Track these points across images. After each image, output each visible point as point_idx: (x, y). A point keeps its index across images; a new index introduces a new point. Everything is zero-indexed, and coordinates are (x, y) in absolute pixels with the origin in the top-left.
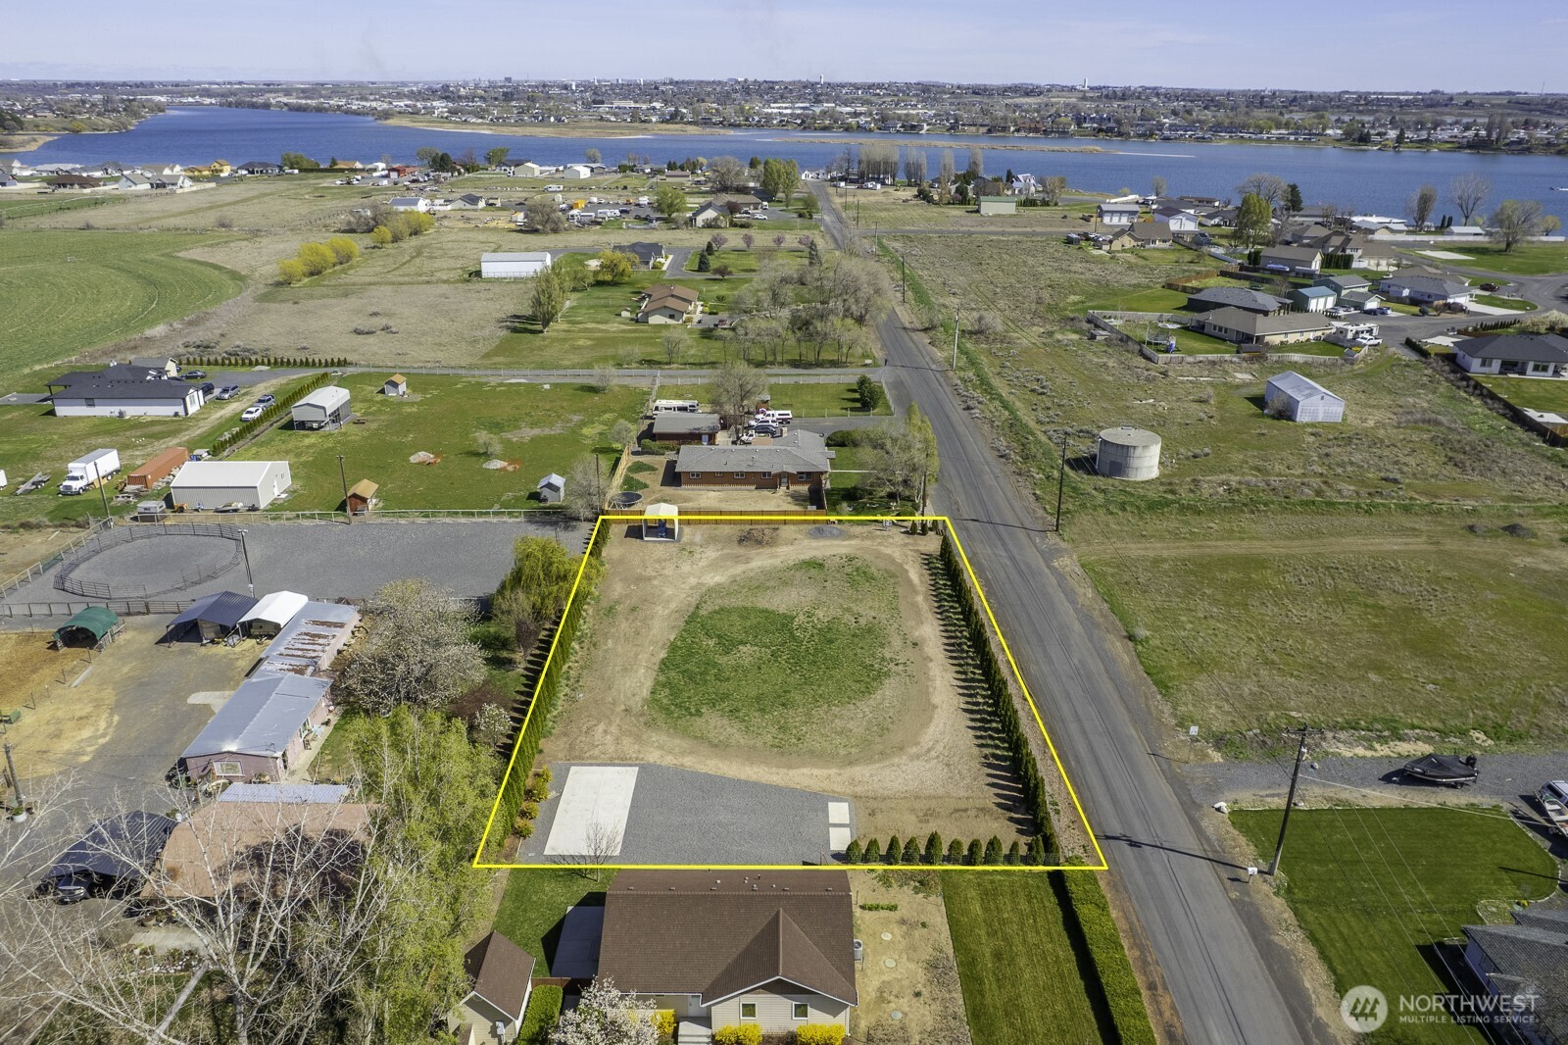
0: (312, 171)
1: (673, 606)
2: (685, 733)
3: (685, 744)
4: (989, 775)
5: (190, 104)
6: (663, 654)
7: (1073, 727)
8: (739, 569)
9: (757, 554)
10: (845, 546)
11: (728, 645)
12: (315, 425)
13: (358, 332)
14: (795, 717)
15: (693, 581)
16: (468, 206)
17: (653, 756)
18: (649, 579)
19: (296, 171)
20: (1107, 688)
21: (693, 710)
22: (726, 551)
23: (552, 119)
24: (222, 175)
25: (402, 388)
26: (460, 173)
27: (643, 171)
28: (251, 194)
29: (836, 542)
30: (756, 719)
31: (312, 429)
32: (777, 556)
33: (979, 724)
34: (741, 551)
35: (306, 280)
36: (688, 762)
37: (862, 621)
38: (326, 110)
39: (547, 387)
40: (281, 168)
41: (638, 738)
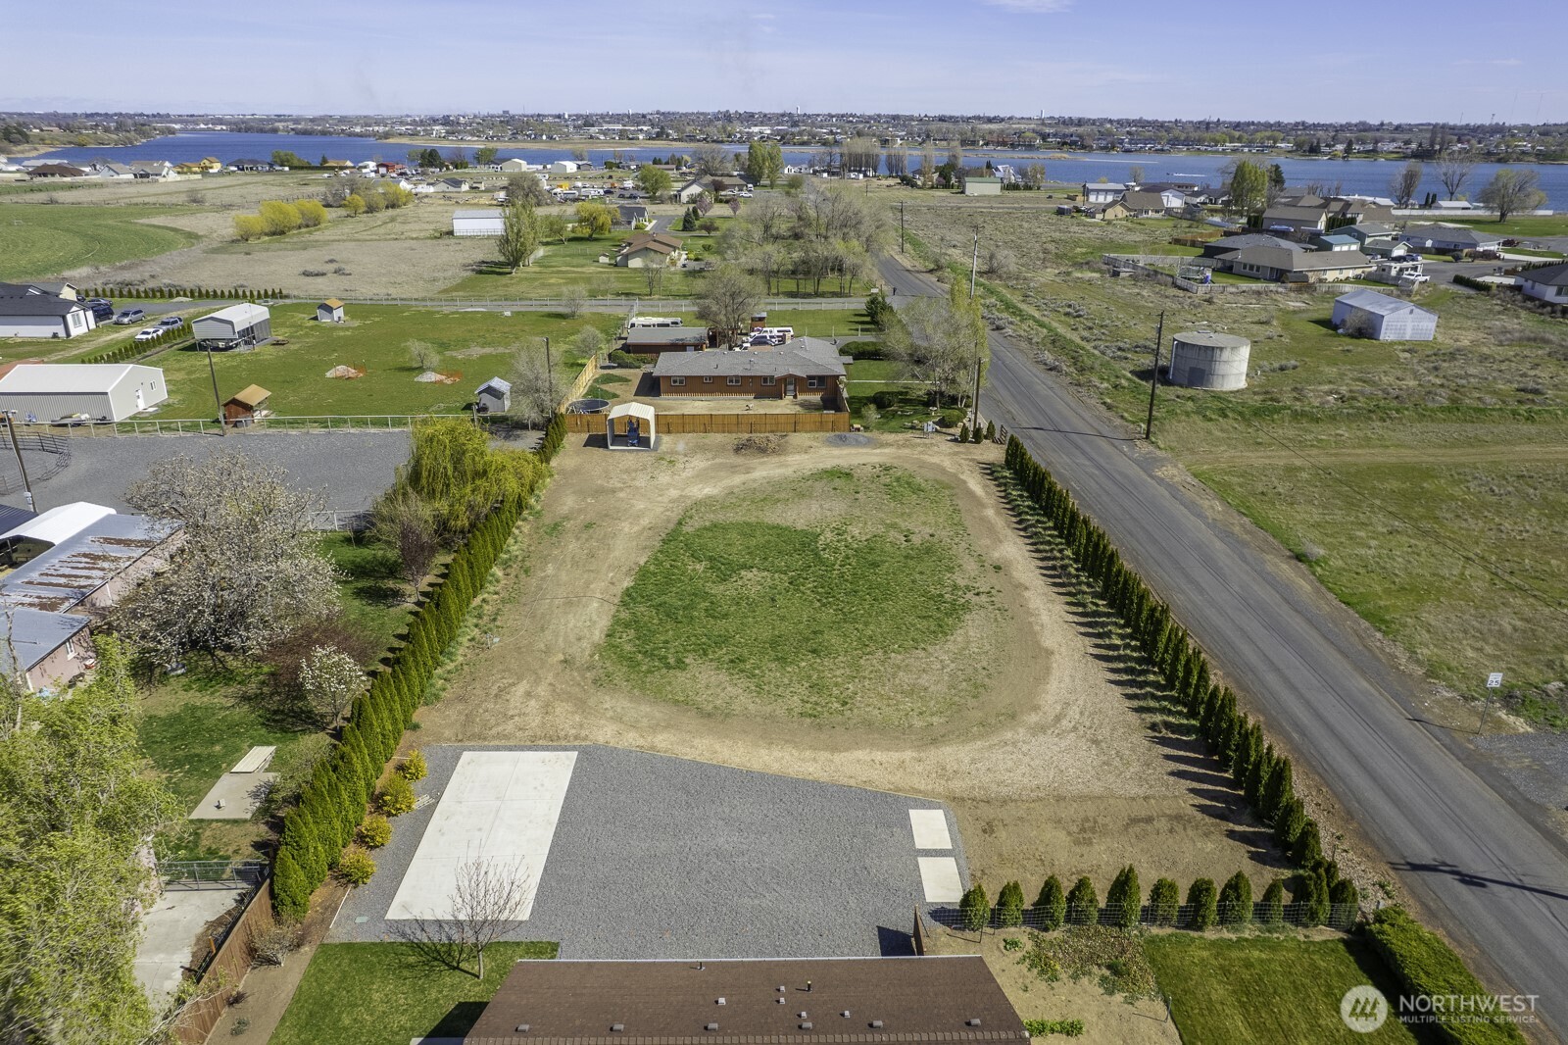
0: (302, 168)
1: (645, 522)
2: (659, 695)
3: (659, 712)
4: (1168, 757)
5: (203, 130)
6: (628, 583)
7: (1271, 679)
8: (738, 480)
9: (762, 464)
10: (874, 455)
11: (723, 569)
12: (221, 345)
13: (306, 274)
14: (834, 670)
15: (674, 493)
16: (451, 189)
17: (604, 733)
18: (614, 491)
19: (287, 169)
20: (1298, 625)
21: (672, 661)
22: (717, 460)
23: (544, 137)
24: (211, 171)
25: (339, 313)
26: (448, 169)
27: (629, 167)
28: (235, 183)
29: (864, 450)
30: (772, 673)
31: (217, 349)
32: (787, 466)
33: (1126, 677)
34: (738, 460)
35: (267, 238)
36: (664, 742)
37: (916, 540)
38: (331, 133)
39: (508, 314)
40: (271, 165)
41: (581, 705)
